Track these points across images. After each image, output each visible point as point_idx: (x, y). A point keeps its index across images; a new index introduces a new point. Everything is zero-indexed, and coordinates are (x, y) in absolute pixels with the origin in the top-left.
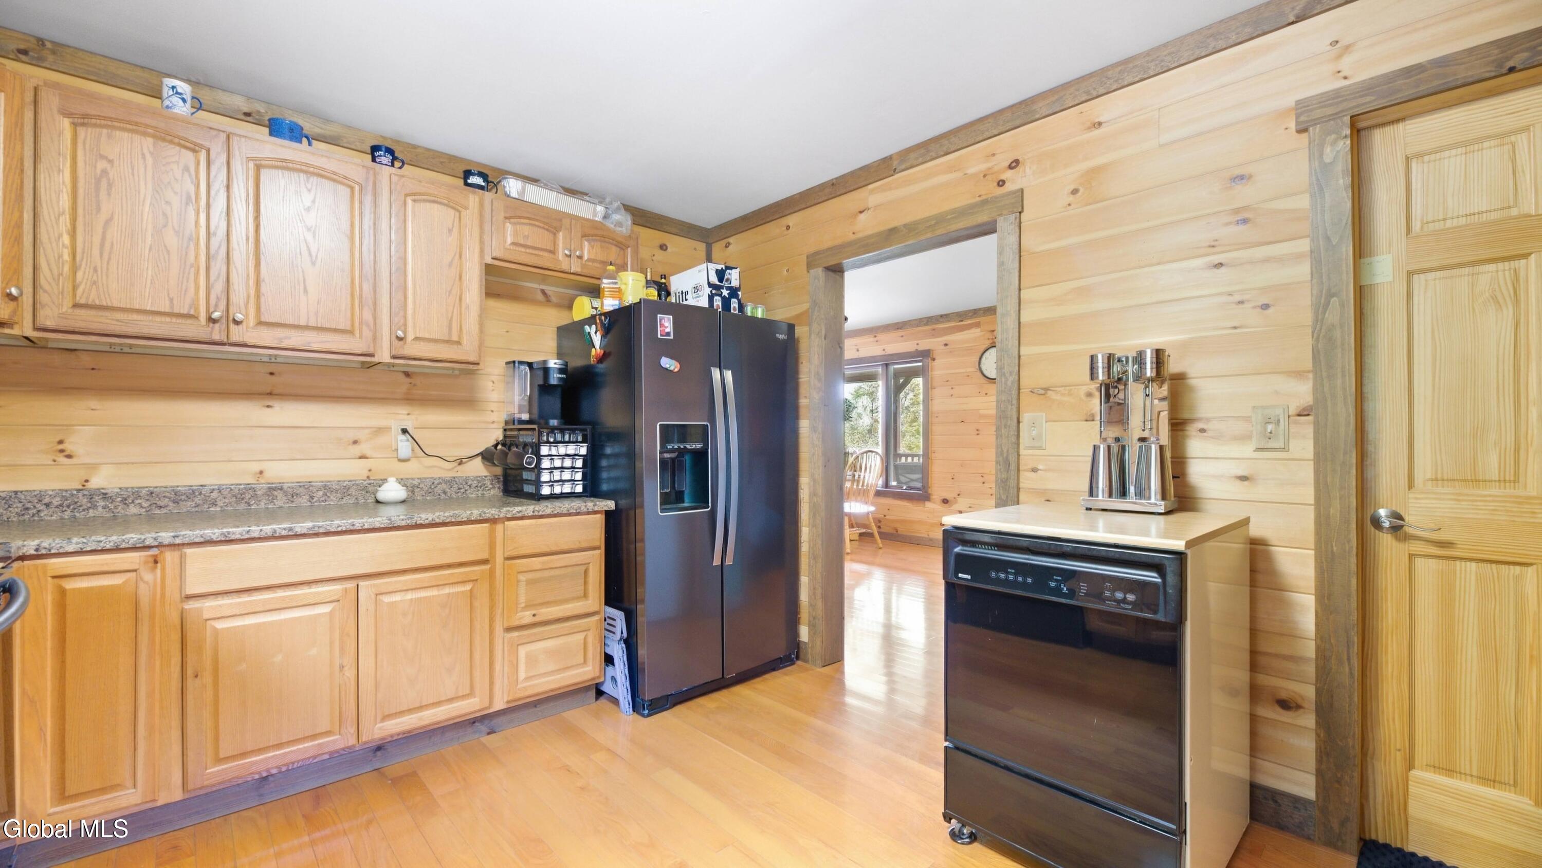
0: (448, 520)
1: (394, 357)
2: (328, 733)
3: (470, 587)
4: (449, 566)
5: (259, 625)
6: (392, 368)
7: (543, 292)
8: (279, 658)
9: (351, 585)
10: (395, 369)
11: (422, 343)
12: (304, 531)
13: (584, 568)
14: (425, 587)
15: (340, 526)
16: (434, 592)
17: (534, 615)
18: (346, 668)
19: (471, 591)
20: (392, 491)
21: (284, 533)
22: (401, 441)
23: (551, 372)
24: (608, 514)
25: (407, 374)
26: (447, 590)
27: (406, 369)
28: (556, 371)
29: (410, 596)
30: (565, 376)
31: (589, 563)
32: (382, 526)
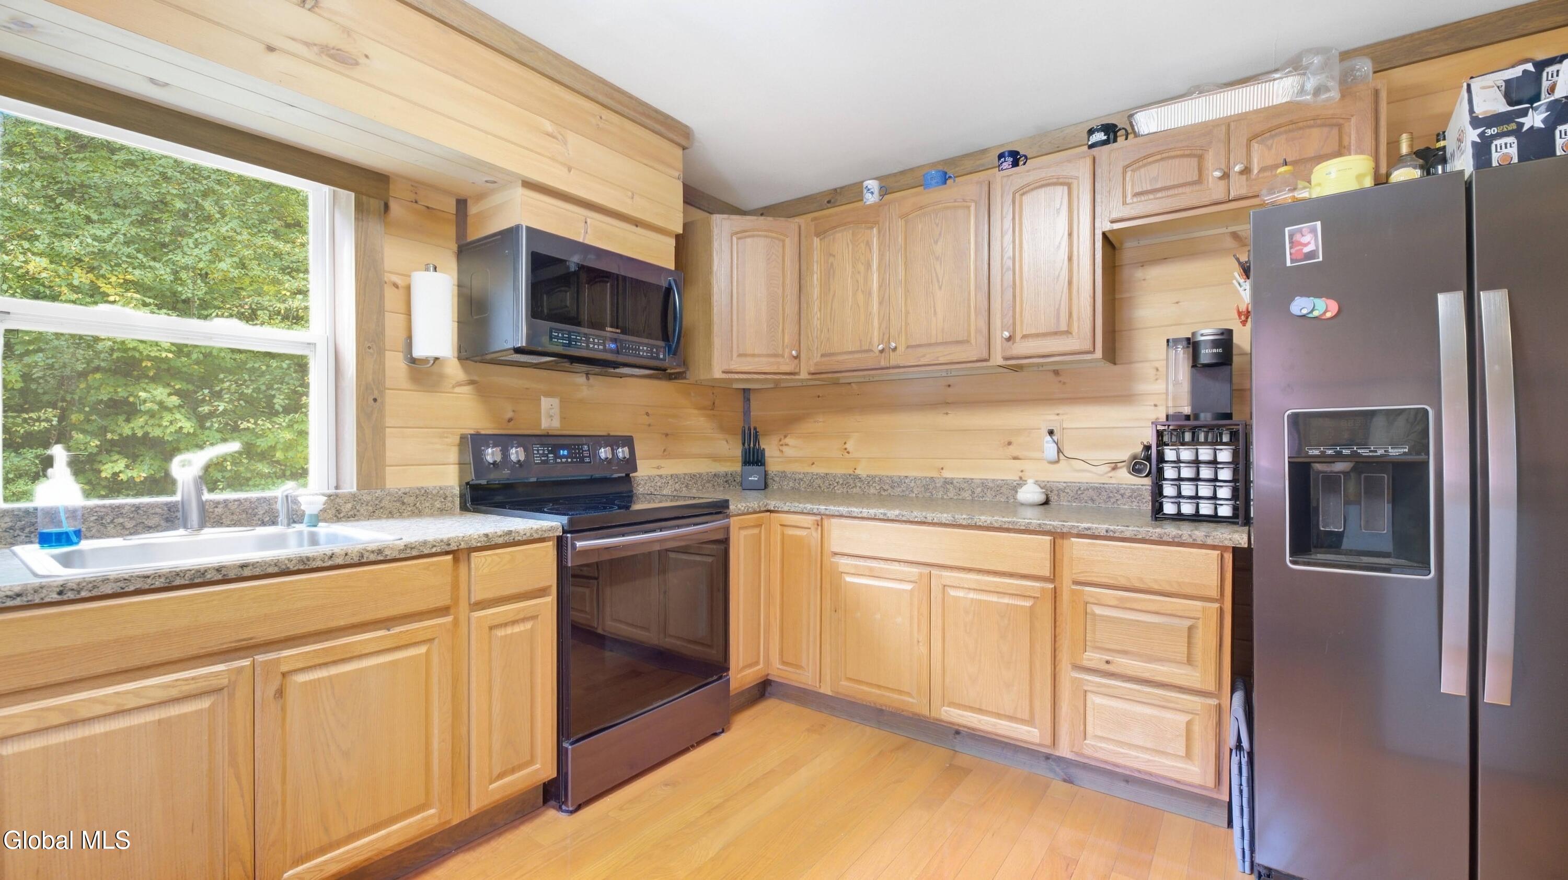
0: (1006, 526)
1: (1006, 359)
2: (909, 694)
3: (1031, 604)
4: (1011, 575)
5: (867, 586)
6: (1041, 369)
7: (1235, 236)
8: (878, 616)
9: (925, 570)
10: (1045, 368)
11: (1030, 340)
12: (893, 517)
13: (1188, 623)
14: (986, 591)
15: (916, 517)
16: (994, 598)
17: (1108, 662)
18: (921, 644)
19: (1031, 607)
20: (1030, 493)
21: (881, 517)
22: (1047, 442)
23: (1202, 346)
24: (1236, 551)
25: (1056, 373)
26: (1006, 600)
27: (1056, 367)
28: (1209, 345)
29: (972, 595)
30: (1220, 350)
31: (1198, 619)
32: (947, 522)
